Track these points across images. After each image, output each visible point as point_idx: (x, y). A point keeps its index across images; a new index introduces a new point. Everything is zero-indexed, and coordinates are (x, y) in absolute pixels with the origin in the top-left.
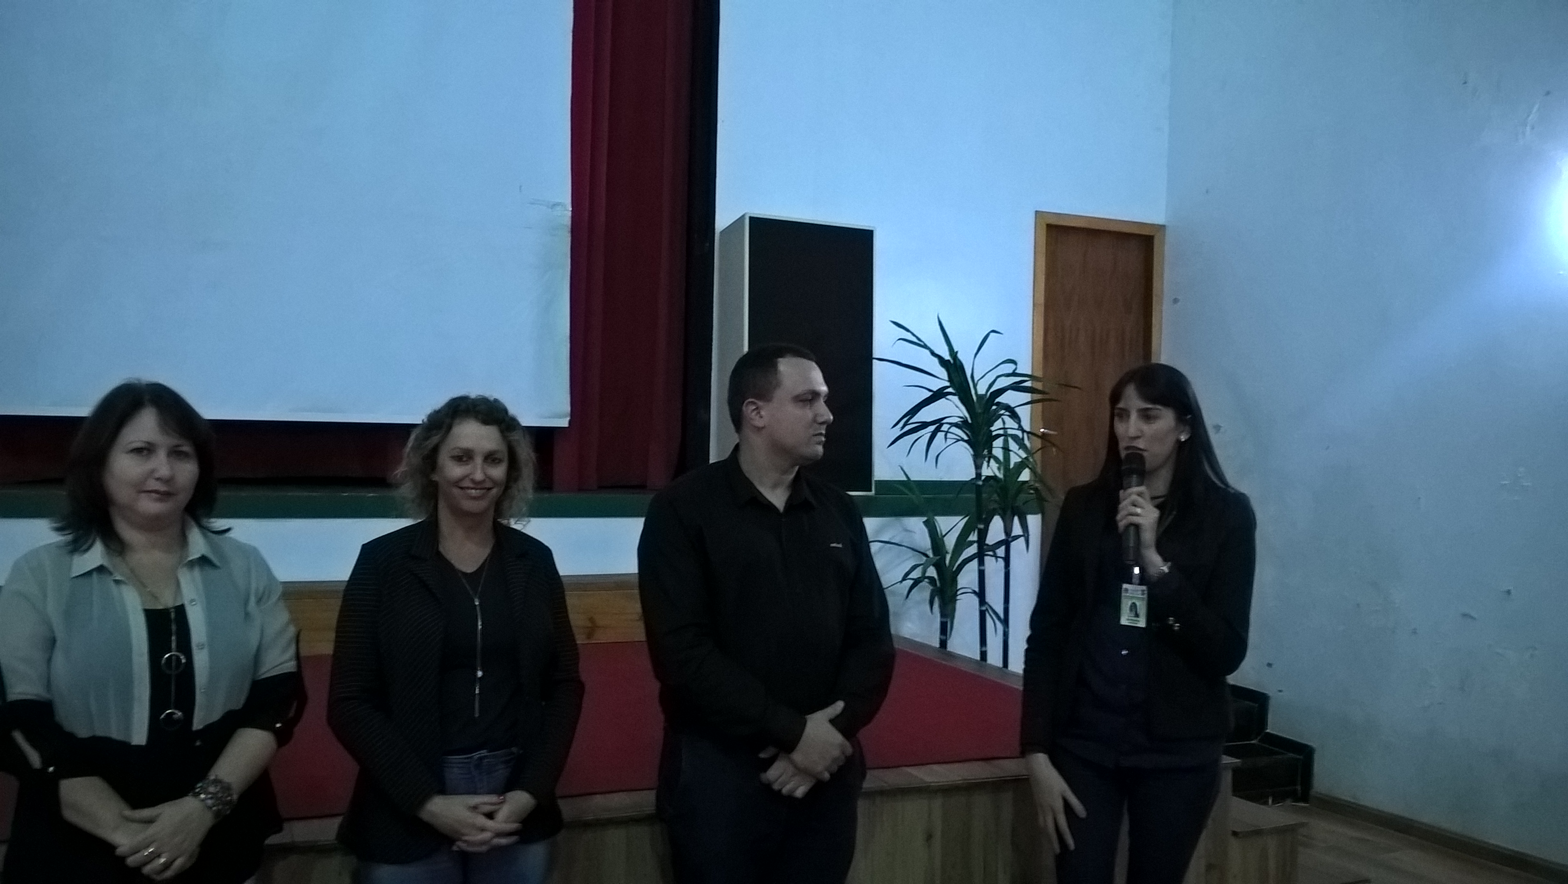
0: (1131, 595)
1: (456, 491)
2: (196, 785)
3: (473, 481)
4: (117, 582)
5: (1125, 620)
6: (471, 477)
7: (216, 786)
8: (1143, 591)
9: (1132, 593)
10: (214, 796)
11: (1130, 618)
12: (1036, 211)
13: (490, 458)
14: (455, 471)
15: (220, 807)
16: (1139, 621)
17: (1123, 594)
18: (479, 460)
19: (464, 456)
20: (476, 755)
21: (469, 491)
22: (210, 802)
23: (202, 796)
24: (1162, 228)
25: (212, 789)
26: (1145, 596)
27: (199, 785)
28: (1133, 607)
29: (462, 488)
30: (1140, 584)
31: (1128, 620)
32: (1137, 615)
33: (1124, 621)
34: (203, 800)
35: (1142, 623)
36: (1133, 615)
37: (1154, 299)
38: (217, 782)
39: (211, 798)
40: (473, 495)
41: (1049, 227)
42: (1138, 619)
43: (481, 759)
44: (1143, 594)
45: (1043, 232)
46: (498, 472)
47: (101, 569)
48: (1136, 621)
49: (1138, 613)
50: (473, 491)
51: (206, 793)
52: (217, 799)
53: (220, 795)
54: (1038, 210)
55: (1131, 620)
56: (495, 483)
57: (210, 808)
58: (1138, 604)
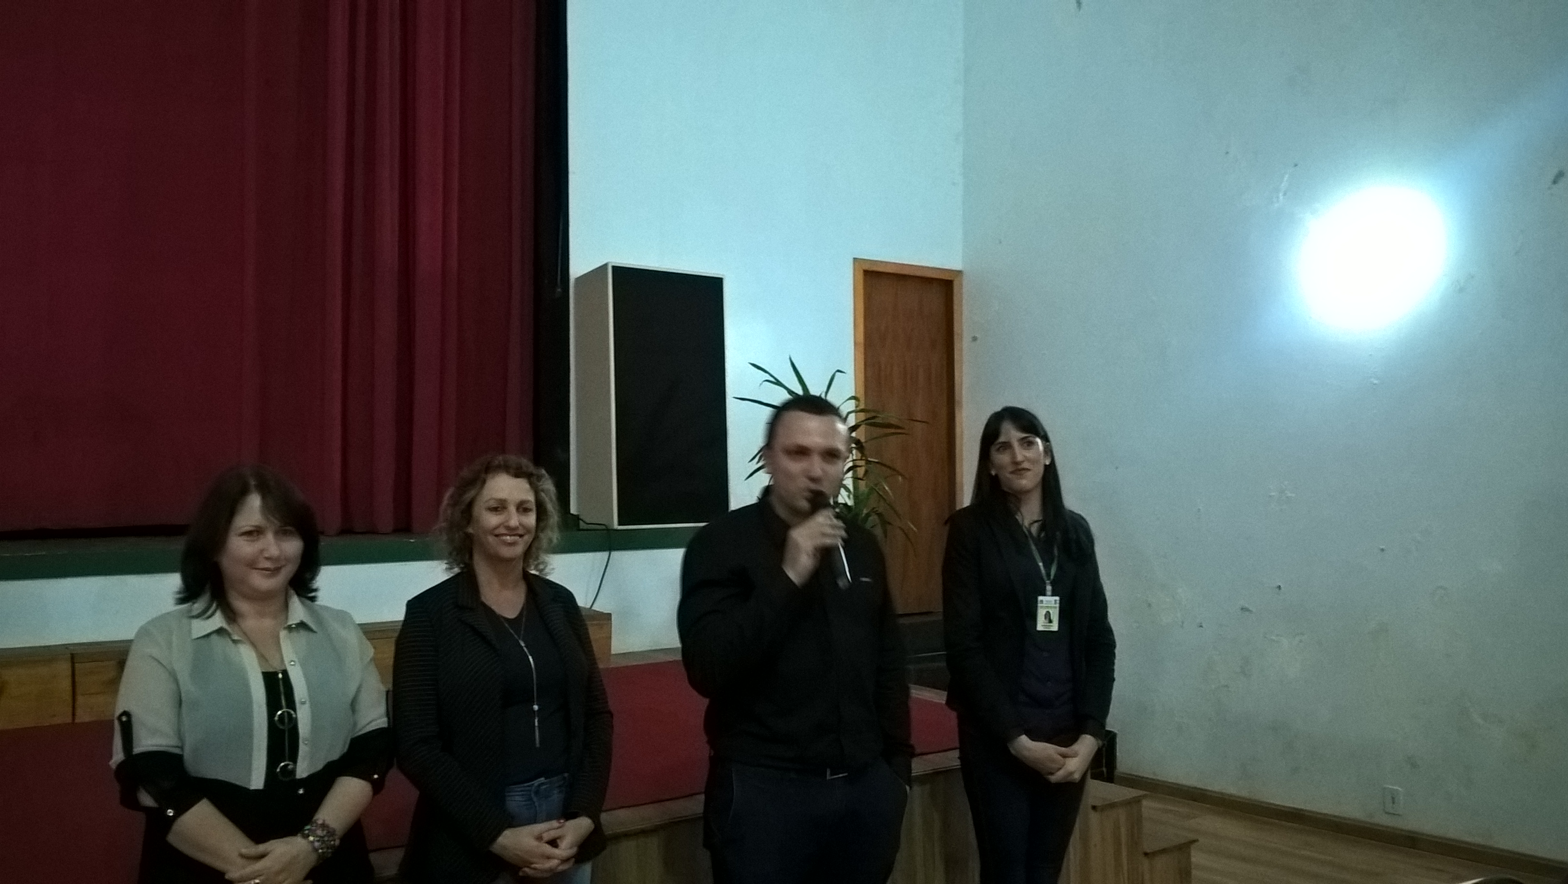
0: (1045, 605)
1: (491, 539)
2: (304, 827)
3: (508, 528)
4: (235, 642)
5: (1041, 625)
6: (506, 524)
7: (323, 830)
8: (1056, 601)
9: (1046, 604)
10: (321, 839)
11: (1046, 624)
12: (854, 258)
13: (522, 508)
14: (493, 520)
15: (325, 850)
16: (1051, 626)
17: (1039, 605)
18: (512, 509)
19: (500, 507)
20: (536, 783)
21: (504, 538)
22: (317, 844)
23: (311, 838)
24: (959, 273)
25: (319, 832)
26: (1058, 605)
27: (308, 827)
28: (1048, 616)
29: (497, 536)
30: (1053, 595)
31: (1042, 626)
32: (1050, 621)
33: (1040, 627)
34: (312, 842)
35: (1055, 627)
36: (1047, 622)
37: (956, 337)
38: (324, 826)
39: (318, 841)
40: (509, 541)
41: (867, 273)
42: (1051, 624)
43: (539, 786)
44: (1055, 603)
45: (861, 276)
46: (531, 519)
47: (220, 631)
48: (1049, 626)
49: (1052, 618)
50: (508, 537)
51: (315, 836)
52: (323, 842)
53: (326, 839)
54: (855, 257)
55: (1047, 626)
56: (528, 531)
57: (316, 850)
58: (1051, 612)
